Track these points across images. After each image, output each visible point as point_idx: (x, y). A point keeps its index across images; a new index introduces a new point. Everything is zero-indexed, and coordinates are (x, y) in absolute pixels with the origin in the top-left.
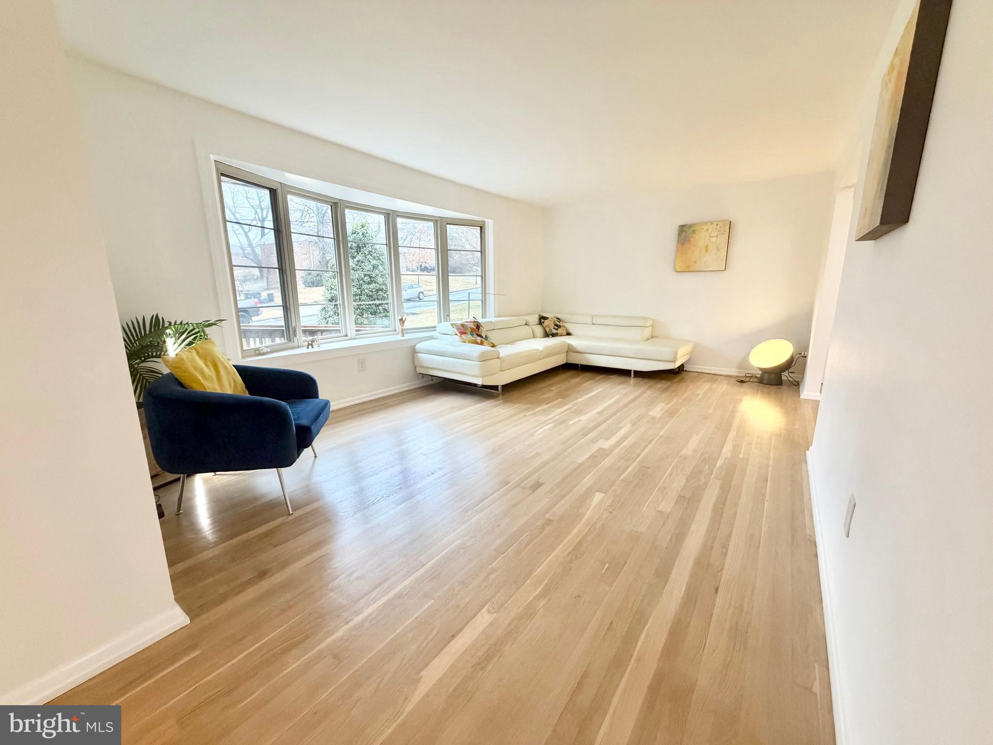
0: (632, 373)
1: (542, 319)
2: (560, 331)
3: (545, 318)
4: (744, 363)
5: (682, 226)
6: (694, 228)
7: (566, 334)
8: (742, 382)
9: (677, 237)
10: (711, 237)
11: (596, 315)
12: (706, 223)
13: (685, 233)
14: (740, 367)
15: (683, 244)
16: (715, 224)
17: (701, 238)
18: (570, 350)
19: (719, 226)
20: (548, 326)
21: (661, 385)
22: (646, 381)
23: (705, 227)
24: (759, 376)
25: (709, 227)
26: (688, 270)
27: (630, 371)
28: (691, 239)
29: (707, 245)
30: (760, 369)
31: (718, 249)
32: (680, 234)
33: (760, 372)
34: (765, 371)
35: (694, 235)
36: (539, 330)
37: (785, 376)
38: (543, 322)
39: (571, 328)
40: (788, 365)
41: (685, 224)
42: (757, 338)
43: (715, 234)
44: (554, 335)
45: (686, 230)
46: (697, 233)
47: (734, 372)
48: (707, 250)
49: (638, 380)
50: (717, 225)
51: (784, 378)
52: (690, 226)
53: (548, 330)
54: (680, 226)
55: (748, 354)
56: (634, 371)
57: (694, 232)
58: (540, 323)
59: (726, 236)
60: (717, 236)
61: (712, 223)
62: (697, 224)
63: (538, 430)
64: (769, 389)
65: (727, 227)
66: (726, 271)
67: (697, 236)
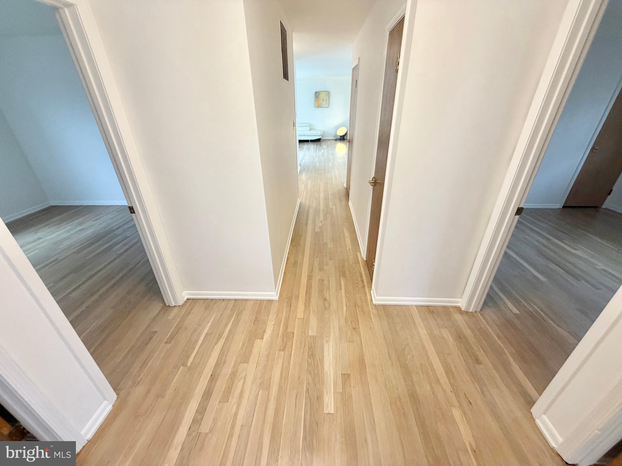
4: (336, 135)
5: (316, 93)
8: (336, 140)
12: (322, 92)
13: (317, 94)
15: (316, 98)
17: (322, 96)
19: (326, 93)
21: (316, 143)
22: (314, 143)
23: (322, 93)
25: (323, 93)
26: (319, 106)
27: (309, 140)
31: (326, 100)
32: (315, 95)
33: (340, 137)
37: (345, 137)
40: (345, 135)
42: (338, 127)
43: (325, 95)
47: (333, 138)
48: (323, 100)
49: (312, 143)
51: (345, 138)
52: (318, 92)
55: (336, 132)
56: (310, 140)
57: (319, 94)
59: (328, 96)
60: (326, 96)
61: (324, 92)
62: (320, 92)
63: (306, 152)
64: (342, 141)
65: (328, 93)
66: (329, 107)
67: (320, 96)
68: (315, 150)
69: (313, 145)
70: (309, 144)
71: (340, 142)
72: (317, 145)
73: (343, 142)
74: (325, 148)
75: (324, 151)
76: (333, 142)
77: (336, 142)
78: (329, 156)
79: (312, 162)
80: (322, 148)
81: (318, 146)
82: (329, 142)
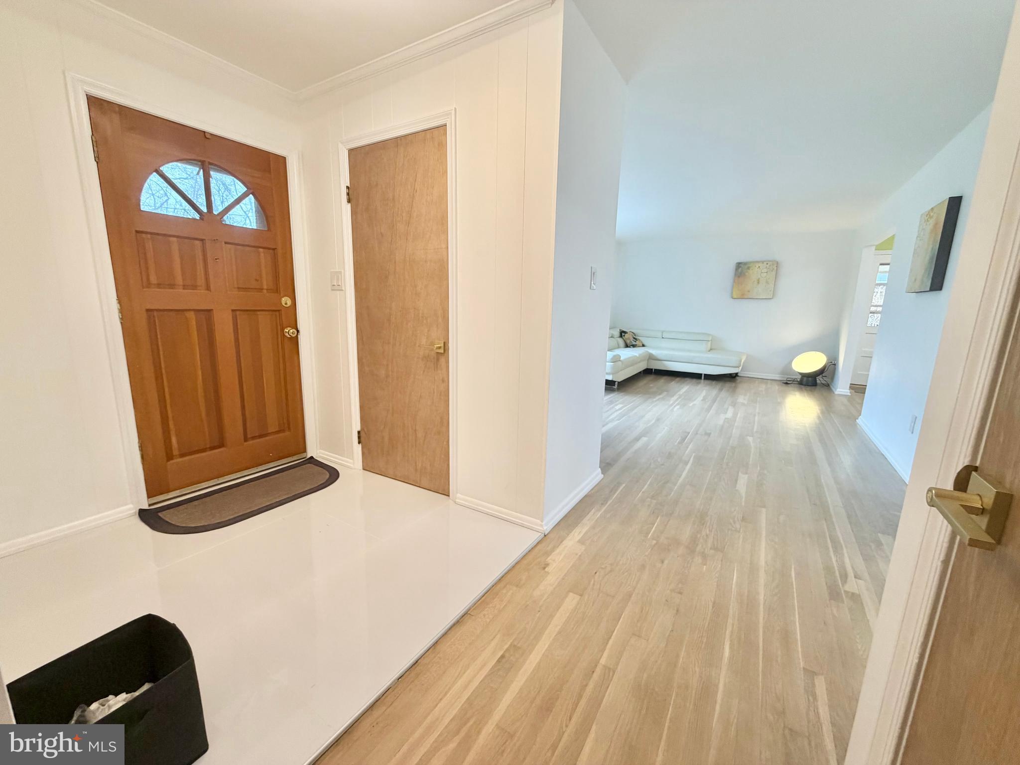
0: (703, 376)
1: (622, 333)
2: (637, 343)
3: (625, 332)
4: (788, 368)
5: (739, 263)
6: (750, 265)
7: (641, 345)
8: (787, 384)
9: (734, 272)
10: (762, 273)
11: (664, 331)
12: (759, 262)
13: (741, 269)
14: (783, 373)
15: (739, 277)
16: (765, 263)
17: (754, 273)
18: (651, 357)
19: (769, 265)
20: (629, 339)
21: (719, 385)
22: (714, 382)
23: (758, 265)
24: (799, 380)
25: (760, 265)
26: (742, 297)
27: (701, 374)
28: (747, 274)
29: (759, 279)
30: (801, 374)
31: (767, 282)
32: (737, 270)
33: (800, 377)
34: (804, 375)
35: (748, 271)
36: (621, 341)
37: (819, 380)
38: (624, 336)
39: (644, 340)
40: (821, 372)
41: (742, 261)
43: (765, 270)
44: (634, 346)
45: (742, 266)
46: (751, 269)
47: (777, 377)
48: (758, 283)
49: (708, 381)
50: (767, 264)
51: (818, 381)
52: (745, 264)
53: (628, 342)
54: (737, 263)
55: (792, 361)
56: (705, 375)
57: (749, 268)
58: (621, 336)
59: (774, 273)
60: (767, 272)
61: (763, 262)
62: (751, 262)
63: (672, 410)
64: (809, 388)
65: (775, 266)
66: (772, 300)
67: (751, 271)
68: (706, 407)
69: (707, 388)
70: (700, 383)
71: (801, 390)
72: (721, 390)
73: (811, 391)
74: (743, 404)
75: (735, 415)
76: (776, 387)
77: (785, 387)
78: (750, 439)
79: (670, 456)
80: (734, 404)
81: (724, 394)
82: (763, 387)
